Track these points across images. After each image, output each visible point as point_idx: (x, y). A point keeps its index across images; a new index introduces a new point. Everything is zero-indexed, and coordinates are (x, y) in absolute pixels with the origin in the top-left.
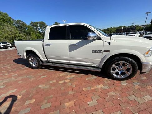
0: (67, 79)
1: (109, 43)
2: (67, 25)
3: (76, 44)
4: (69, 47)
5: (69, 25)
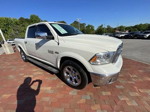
1: (59, 44)
2: (37, 25)
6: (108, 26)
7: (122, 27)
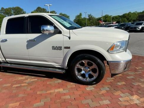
0: (26, 83)
1: (69, 38)
2: (25, 16)
3: (34, 39)
4: (27, 43)
5: (28, 16)
6: (89, 16)
7: (107, 17)
